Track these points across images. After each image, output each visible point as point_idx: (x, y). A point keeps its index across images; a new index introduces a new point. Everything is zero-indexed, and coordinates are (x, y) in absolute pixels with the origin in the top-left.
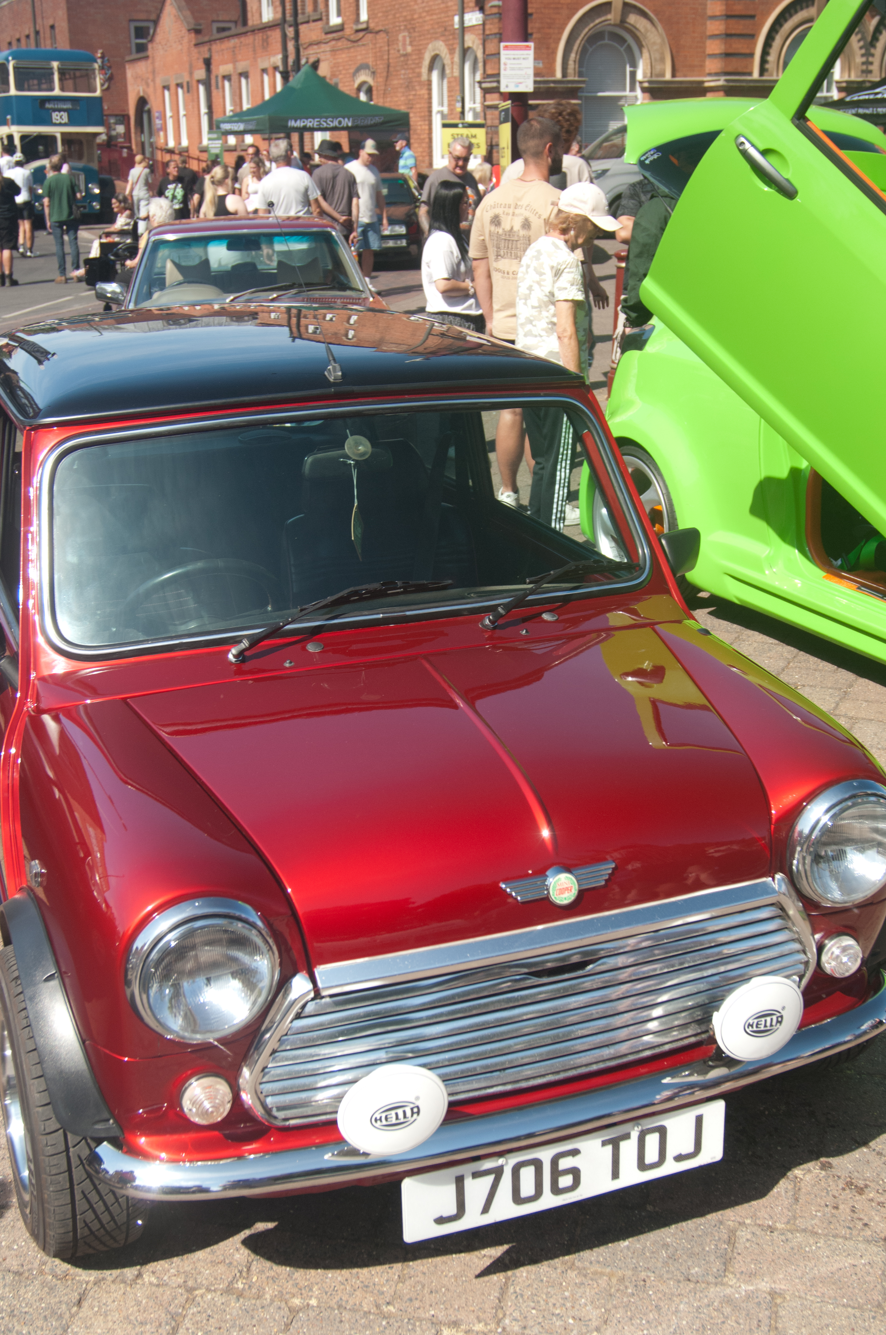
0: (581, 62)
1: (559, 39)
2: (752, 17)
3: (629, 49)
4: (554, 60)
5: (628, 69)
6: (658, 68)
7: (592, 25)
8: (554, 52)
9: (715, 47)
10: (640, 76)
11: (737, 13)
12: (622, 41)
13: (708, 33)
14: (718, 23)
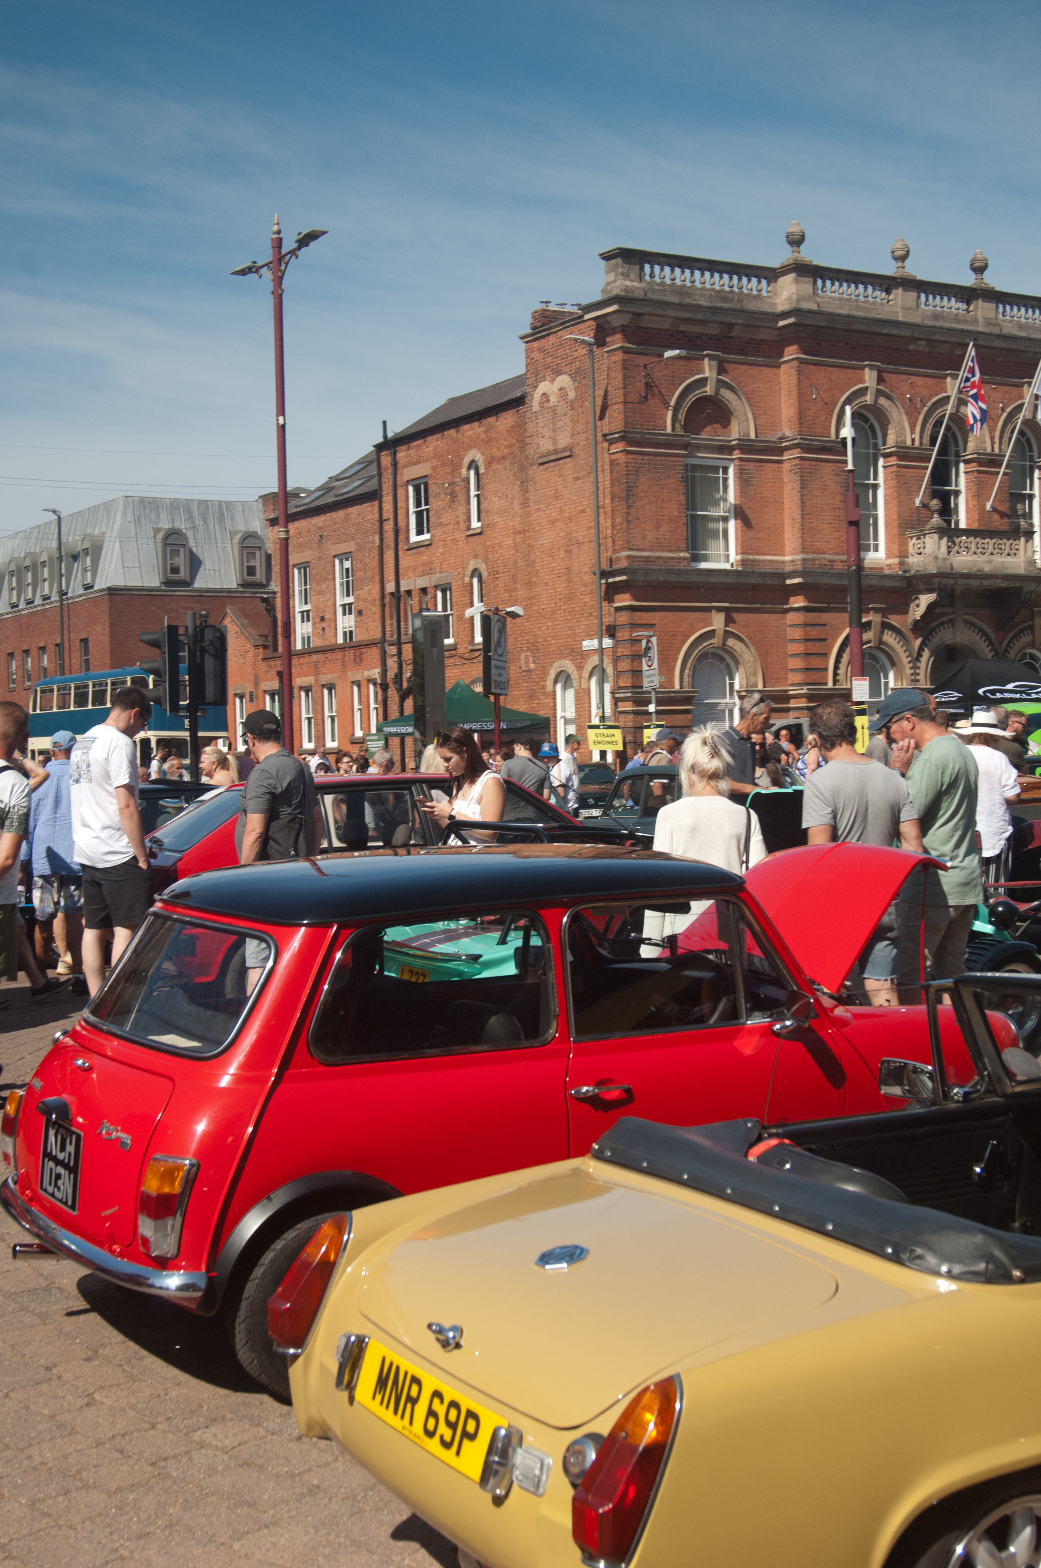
0: (693, 676)
1: (677, 659)
2: (825, 640)
3: (728, 667)
4: (673, 675)
5: (728, 681)
6: (752, 680)
7: (700, 648)
8: (673, 669)
9: (796, 663)
10: (737, 687)
11: (813, 637)
12: (722, 660)
13: (789, 653)
14: (797, 645)
